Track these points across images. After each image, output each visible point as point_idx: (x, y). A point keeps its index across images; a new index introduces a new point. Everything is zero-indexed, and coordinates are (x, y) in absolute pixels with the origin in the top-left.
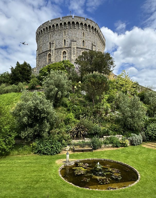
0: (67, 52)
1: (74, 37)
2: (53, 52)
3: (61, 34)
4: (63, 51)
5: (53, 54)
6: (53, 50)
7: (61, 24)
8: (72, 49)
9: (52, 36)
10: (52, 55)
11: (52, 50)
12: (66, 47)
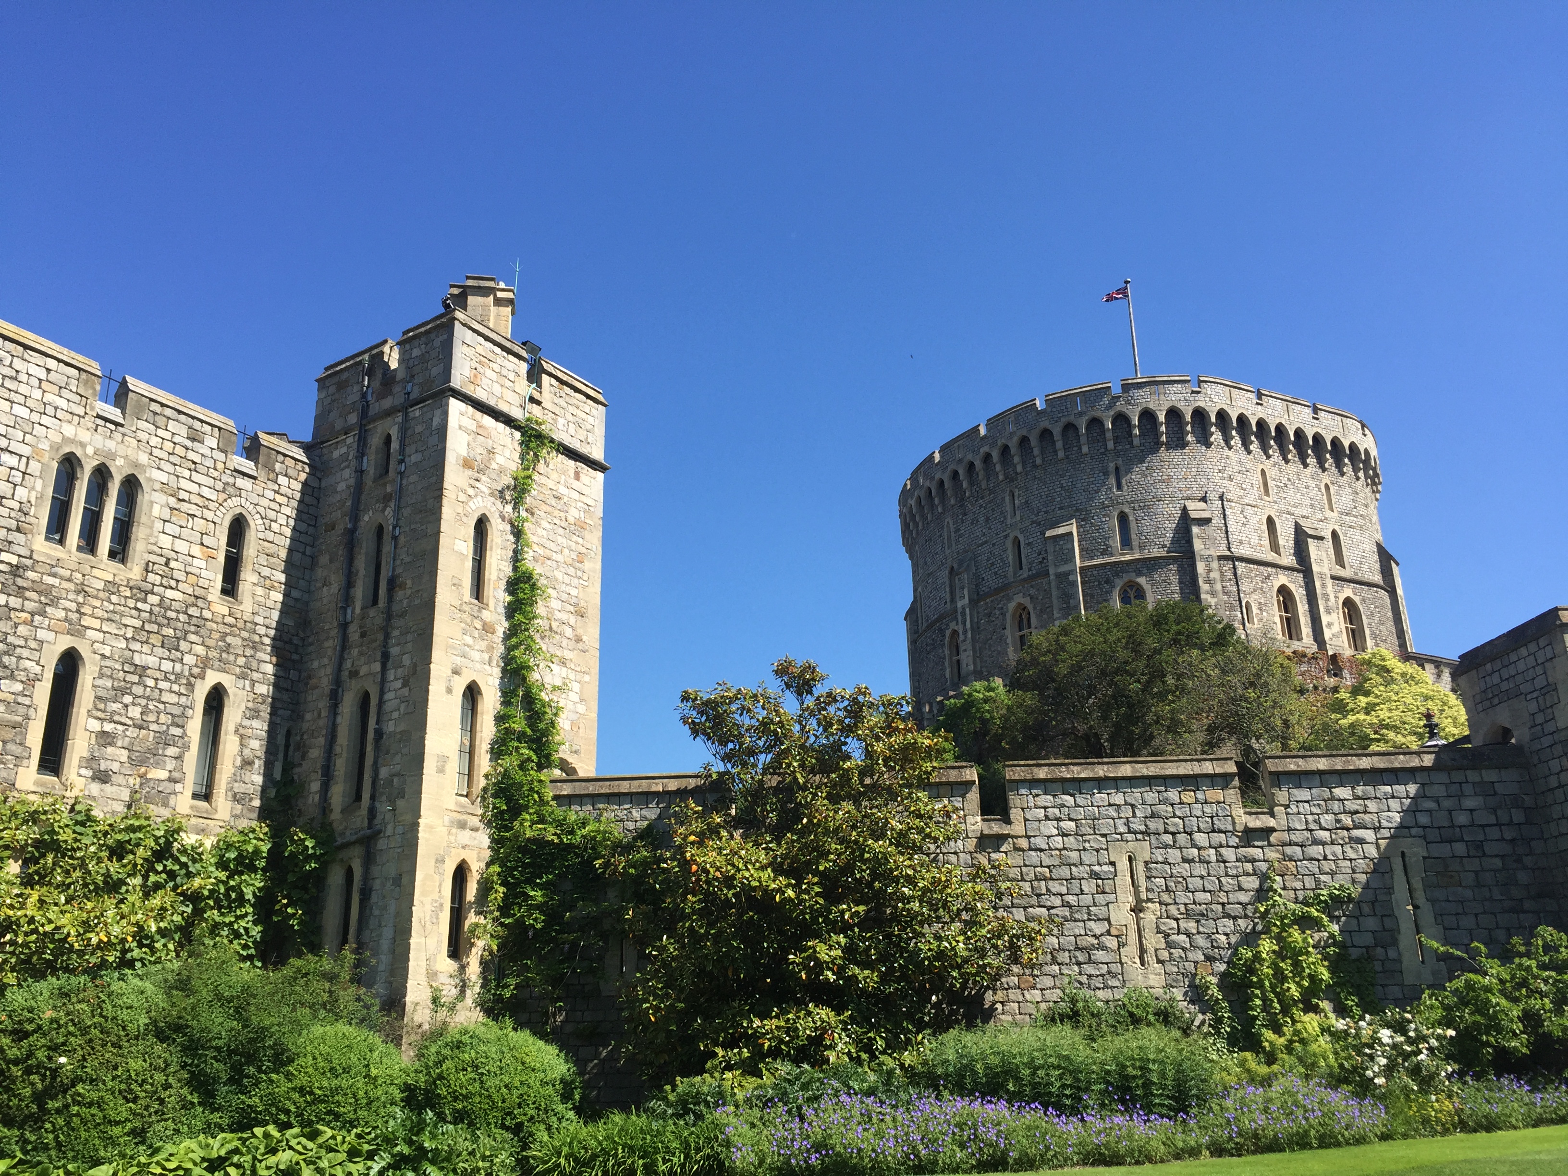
0: (1030, 607)
1: (1061, 508)
2: (964, 623)
3: (993, 510)
4: (1012, 606)
5: (965, 631)
6: (963, 608)
7: (987, 457)
8: (1053, 584)
9: (957, 530)
10: (961, 638)
11: (959, 611)
12: (1025, 574)
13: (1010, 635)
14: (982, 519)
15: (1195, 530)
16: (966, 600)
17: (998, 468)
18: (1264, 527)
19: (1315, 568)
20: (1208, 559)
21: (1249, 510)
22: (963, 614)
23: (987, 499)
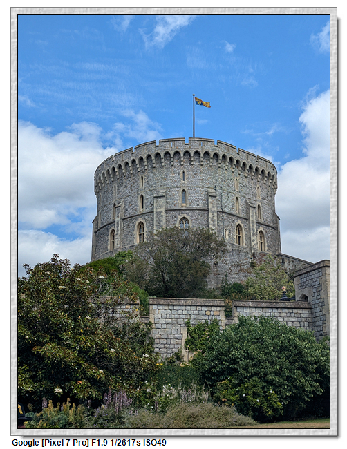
0: (145, 224)
1: (161, 186)
2: (118, 227)
3: (134, 183)
4: (138, 222)
5: (118, 231)
6: (118, 221)
7: (134, 161)
8: (155, 215)
9: (118, 189)
10: (116, 233)
11: (116, 222)
12: (144, 211)
13: (136, 234)
14: (129, 186)
15: (210, 200)
16: (119, 218)
17: (138, 166)
18: (235, 201)
19: (251, 219)
20: (213, 212)
21: (230, 194)
22: (118, 223)
23: (132, 178)
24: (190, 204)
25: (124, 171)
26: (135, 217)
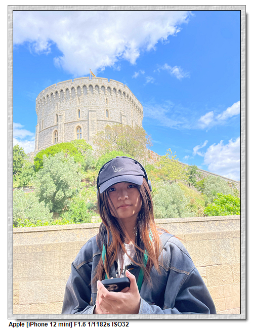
0: (82, 127)
1: (93, 105)
2: (60, 128)
3: (73, 102)
4: (76, 126)
5: (61, 130)
6: (61, 125)
7: (73, 88)
8: (90, 122)
9: (60, 105)
10: (59, 132)
12: (81, 119)
13: (75, 133)
14: (68, 103)
15: (123, 117)
17: (76, 91)
23: (71, 98)
24: (111, 118)
25: (65, 94)
26: (74, 122)
